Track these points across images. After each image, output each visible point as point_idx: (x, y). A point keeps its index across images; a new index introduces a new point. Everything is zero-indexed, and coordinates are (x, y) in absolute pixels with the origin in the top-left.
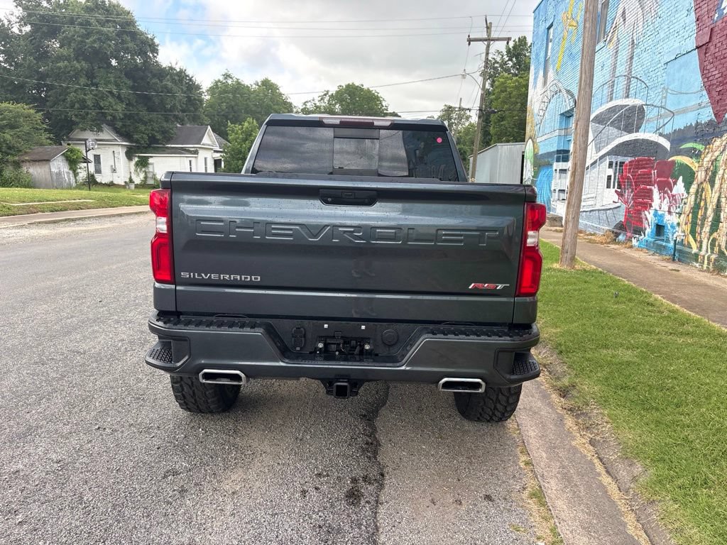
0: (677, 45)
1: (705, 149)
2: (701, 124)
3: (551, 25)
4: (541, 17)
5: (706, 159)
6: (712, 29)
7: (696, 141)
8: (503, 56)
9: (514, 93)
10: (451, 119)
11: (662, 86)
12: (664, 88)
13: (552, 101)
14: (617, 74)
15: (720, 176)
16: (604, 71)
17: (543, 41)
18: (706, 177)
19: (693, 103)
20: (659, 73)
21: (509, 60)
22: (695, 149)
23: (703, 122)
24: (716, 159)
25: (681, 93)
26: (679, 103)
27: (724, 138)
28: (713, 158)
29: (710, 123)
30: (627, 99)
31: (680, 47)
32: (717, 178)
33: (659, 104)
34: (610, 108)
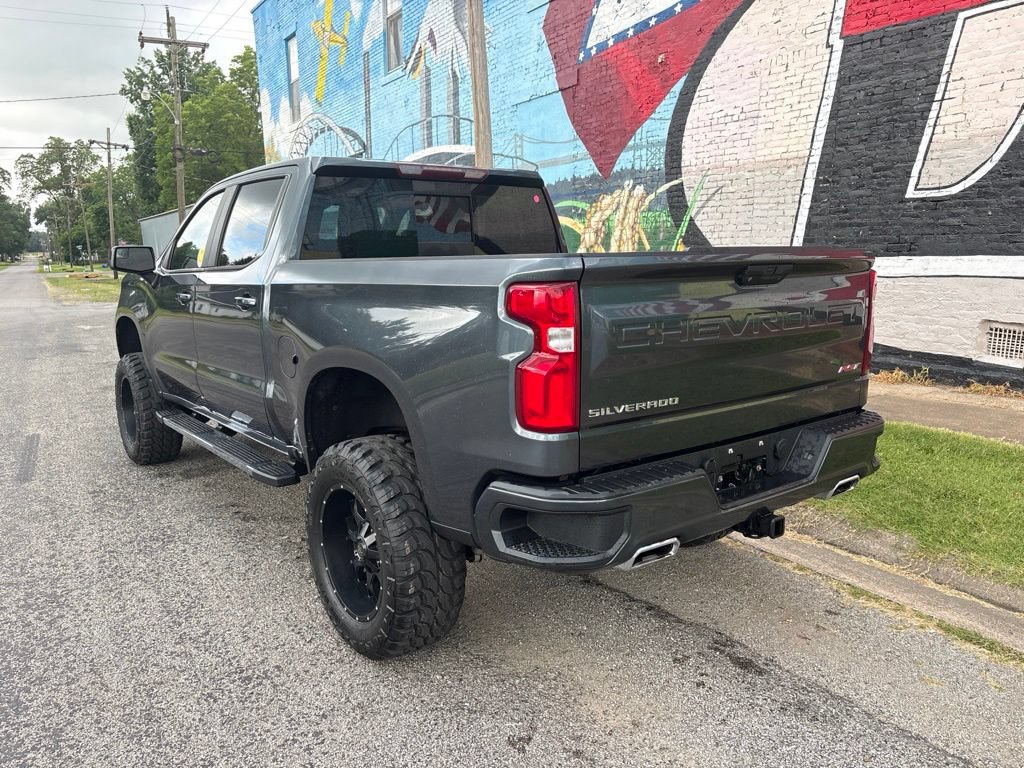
0: (528, 84)
1: (591, 207)
2: (579, 179)
3: (293, 35)
4: (268, 22)
5: (593, 220)
6: (578, 70)
7: (576, 199)
8: (152, 67)
9: (190, 125)
10: (65, 160)
11: (514, 132)
12: (516, 135)
13: (315, 141)
14: (434, 112)
15: (617, 238)
16: (410, 108)
17: (280, 56)
18: (597, 240)
19: (565, 154)
20: (505, 117)
21: (163, 73)
22: (576, 209)
23: (583, 177)
24: (608, 219)
25: (544, 142)
26: (543, 154)
27: (615, 195)
28: (604, 217)
29: (593, 178)
30: (458, 146)
31: (535, 88)
32: (613, 240)
33: (512, 154)
34: (429, 156)
